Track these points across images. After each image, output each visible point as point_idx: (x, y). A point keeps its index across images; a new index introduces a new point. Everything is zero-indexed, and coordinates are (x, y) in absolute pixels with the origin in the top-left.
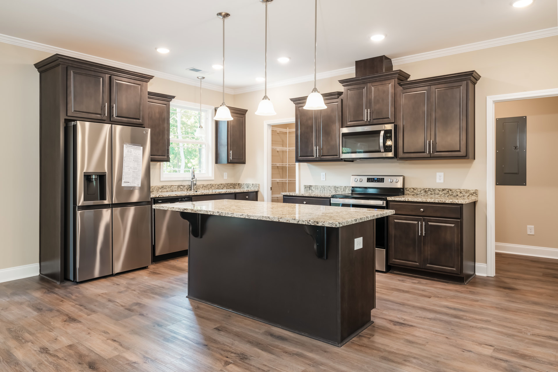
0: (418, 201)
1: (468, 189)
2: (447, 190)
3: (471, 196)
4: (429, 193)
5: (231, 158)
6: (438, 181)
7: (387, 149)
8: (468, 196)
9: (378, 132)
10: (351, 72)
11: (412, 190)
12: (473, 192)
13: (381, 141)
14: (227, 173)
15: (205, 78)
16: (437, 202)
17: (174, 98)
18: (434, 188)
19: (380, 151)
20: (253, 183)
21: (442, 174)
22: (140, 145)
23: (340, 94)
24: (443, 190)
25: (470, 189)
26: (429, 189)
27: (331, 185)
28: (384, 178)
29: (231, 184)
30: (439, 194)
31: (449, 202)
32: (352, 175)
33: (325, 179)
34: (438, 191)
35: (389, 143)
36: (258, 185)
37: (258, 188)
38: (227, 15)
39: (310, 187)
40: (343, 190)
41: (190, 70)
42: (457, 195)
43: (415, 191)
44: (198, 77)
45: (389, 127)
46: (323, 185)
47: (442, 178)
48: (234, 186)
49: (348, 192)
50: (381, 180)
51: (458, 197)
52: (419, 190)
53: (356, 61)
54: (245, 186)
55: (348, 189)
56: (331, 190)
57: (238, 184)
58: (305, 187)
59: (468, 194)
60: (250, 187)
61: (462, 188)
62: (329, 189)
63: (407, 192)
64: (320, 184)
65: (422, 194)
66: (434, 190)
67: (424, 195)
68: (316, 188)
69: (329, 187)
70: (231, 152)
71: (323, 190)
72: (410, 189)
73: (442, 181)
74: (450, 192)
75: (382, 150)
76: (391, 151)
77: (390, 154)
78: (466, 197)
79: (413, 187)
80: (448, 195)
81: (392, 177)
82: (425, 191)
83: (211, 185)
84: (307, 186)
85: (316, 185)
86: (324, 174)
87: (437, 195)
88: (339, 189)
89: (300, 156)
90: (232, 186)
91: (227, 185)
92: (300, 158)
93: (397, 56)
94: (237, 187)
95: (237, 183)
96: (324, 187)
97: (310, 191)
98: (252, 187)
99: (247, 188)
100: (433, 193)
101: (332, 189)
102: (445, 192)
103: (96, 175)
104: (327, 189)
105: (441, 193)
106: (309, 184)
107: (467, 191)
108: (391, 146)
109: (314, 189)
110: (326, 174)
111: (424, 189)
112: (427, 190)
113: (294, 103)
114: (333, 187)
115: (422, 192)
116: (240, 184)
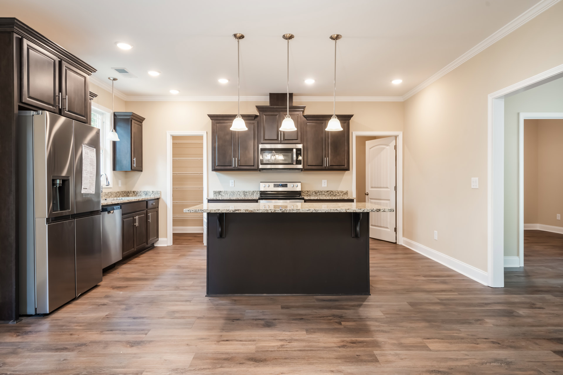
0: (327, 199)
1: (342, 190)
2: (330, 192)
3: (344, 195)
4: (318, 194)
5: (135, 165)
6: (323, 186)
7: (298, 162)
8: (343, 195)
9: (291, 150)
10: (265, 101)
11: (307, 192)
12: (345, 192)
13: (295, 156)
14: (121, 181)
15: (118, 80)
16: (339, 199)
17: (96, 97)
18: (321, 191)
19: (292, 164)
20: (153, 191)
21: (326, 181)
22: (94, 147)
23: (256, 116)
24: (327, 192)
25: (344, 191)
26: (318, 191)
27: (240, 190)
28: (287, 184)
29: (125, 192)
30: (325, 194)
31: (347, 199)
32: (261, 182)
33: (233, 186)
34: (324, 193)
35: (300, 158)
36: (159, 192)
37: (159, 195)
38: (242, 37)
39: (219, 192)
40: (251, 194)
41: (115, 69)
42: (336, 195)
43: (308, 193)
44: (109, 78)
45: (300, 146)
46: (232, 190)
47: (326, 183)
48: (127, 194)
49: (256, 196)
50: (286, 186)
51: (336, 196)
52: (312, 192)
53: (270, 93)
54: (143, 194)
55: (256, 193)
56: (240, 194)
57: (133, 192)
58: (214, 193)
59: (342, 194)
60: (149, 194)
61: (339, 190)
62: (238, 193)
63: (303, 194)
64: (229, 190)
65: (314, 195)
66: (321, 192)
67: (315, 196)
68: (226, 193)
69: (239, 192)
70: (135, 159)
71: (233, 194)
72: (305, 191)
73: (326, 186)
74: (331, 193)
75: (295, 163)
76: (301, 164)
77: (300, 166)
78: (342, 195)
79: (307, 190)
80: (330, 195)
81: (294, 184)
82: (316, 193)
83: (111, 193)
84: (216, 192)
85: (226, 190)
86: (233, 181)
87: (323, 195)
88: (248, 194)
89: (217, 166)
90: (125, 194)
91: (122, 193)
92: (217, 167)
93: (297, 95)
94: (130, 195)
95: (131, 191)
96: (233, 193)
97: (220, 196)
98: (152, 194)
99: (146, 195)
100: (321, 194)
101: (242, 193)
102: (328, 193)
103: (61, 180)
104: (237, 194)
105: (326, 194)
106: (218, 190)
107: (342, 192)
108: (300, 161)
109: (223, 194)
110: (234, 181)
111: (315, 192)
112: (317, 192)
113: (211, 119)
114: (242, 192)
115: (314, 193)
116: (135, 191)
